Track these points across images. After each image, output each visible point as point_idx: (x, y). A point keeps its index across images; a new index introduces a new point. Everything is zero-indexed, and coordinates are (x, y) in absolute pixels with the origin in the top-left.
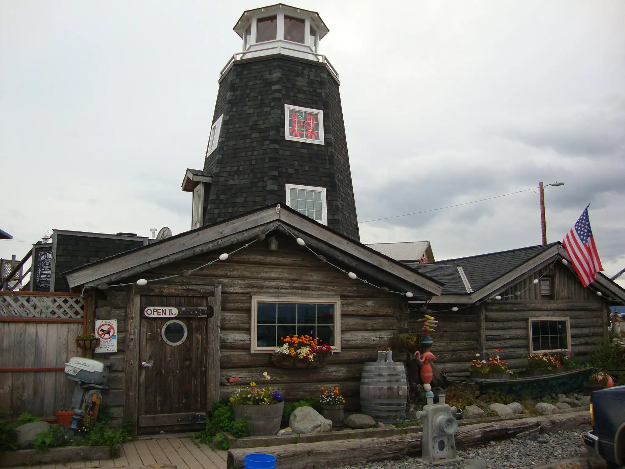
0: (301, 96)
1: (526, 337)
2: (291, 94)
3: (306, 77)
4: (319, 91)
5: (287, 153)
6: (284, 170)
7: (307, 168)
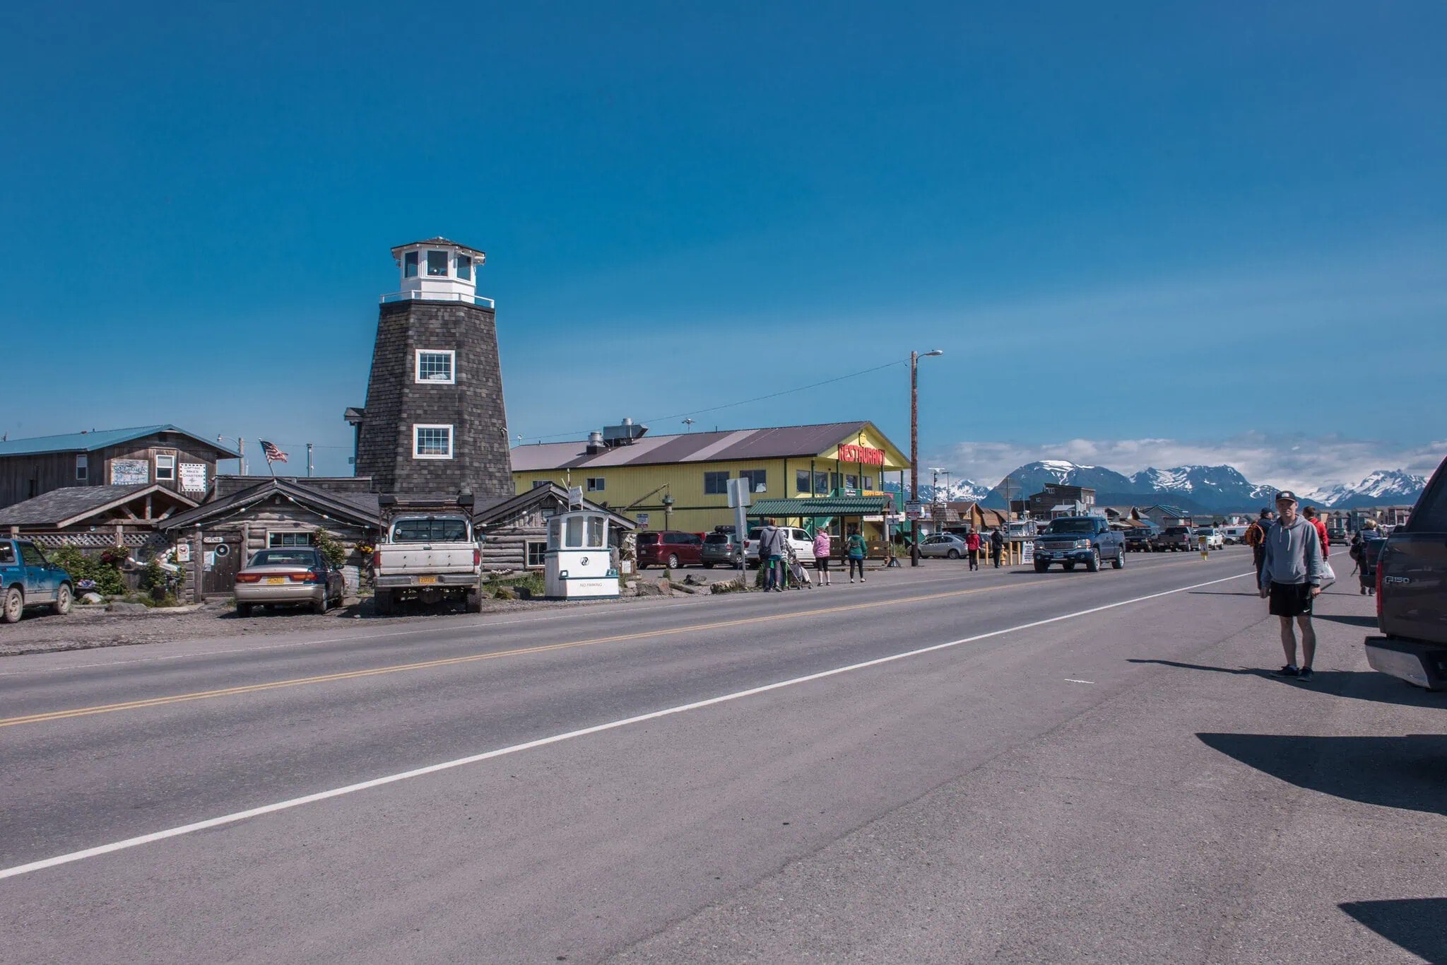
0: (433, 339)
1: (524, 556)
2: (424, 338)
3: (440, 318)
4: (453, 331)
5: (417, 395)
6: (413, 412)
7: (436, 408)
